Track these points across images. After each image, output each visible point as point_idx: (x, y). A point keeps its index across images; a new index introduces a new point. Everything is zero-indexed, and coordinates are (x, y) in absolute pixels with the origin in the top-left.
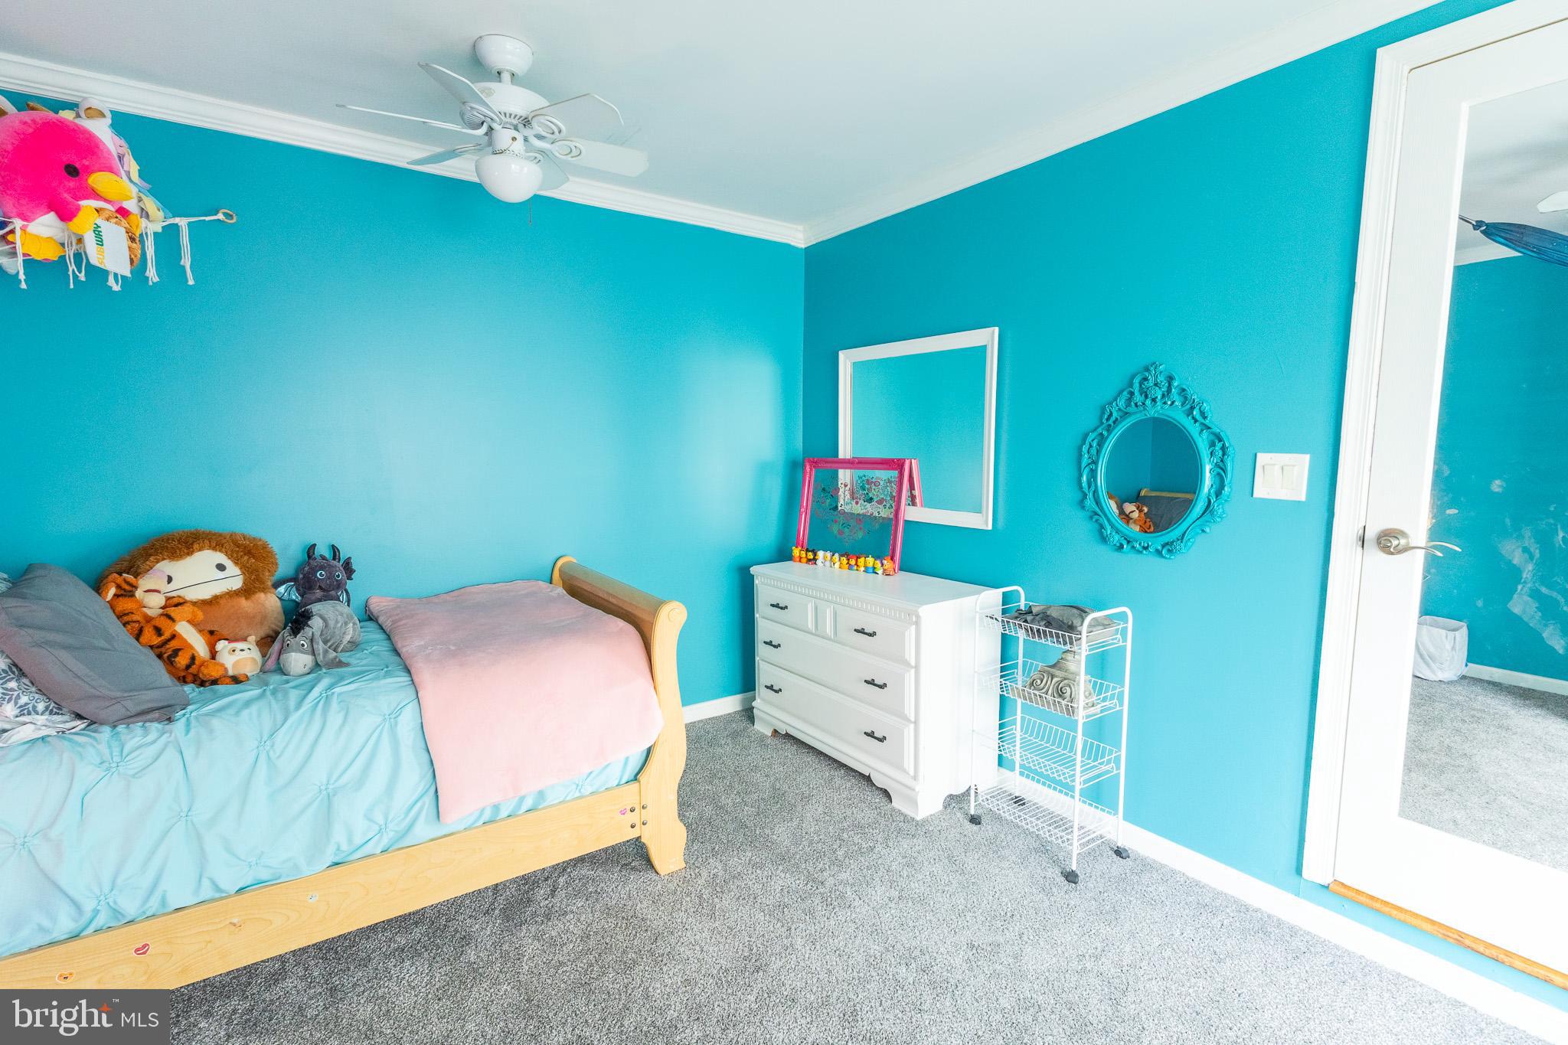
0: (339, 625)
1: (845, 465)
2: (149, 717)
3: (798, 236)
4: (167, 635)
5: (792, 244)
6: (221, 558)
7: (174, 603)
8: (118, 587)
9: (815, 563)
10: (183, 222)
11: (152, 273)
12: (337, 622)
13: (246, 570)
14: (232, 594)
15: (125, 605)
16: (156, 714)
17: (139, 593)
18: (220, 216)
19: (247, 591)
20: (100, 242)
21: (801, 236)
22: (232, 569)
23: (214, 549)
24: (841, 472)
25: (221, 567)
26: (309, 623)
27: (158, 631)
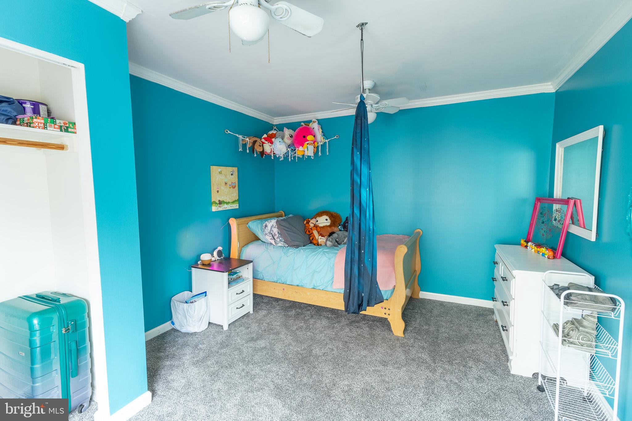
0: (342, 237)
1: (557, 202)
2: (294, 246)
3: (549, 88)
4: (311, 233)
5: (545, 92)
6: (327, 217)
7: (316, 226)
8: (307, 221)
9: (527, 248)
10: (327, 141)
11: (320, 154)
12: (342, 236)
13: (332, 221)
14: (327, 226)
15: (307, 225)
16: (295, 246)
17: (310, 223)
18: (336, 137)
19: (330, 226)
20: (308, 150)
21: (551, 87)
22: (329, 221)
23: (326, 215)
24: (554, 205)
25: (327, 220)
26: (333, 235)
27: (309, 232)
